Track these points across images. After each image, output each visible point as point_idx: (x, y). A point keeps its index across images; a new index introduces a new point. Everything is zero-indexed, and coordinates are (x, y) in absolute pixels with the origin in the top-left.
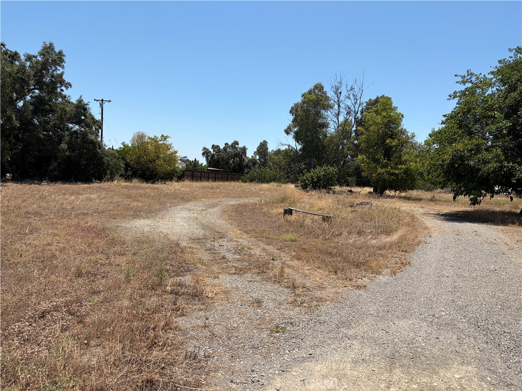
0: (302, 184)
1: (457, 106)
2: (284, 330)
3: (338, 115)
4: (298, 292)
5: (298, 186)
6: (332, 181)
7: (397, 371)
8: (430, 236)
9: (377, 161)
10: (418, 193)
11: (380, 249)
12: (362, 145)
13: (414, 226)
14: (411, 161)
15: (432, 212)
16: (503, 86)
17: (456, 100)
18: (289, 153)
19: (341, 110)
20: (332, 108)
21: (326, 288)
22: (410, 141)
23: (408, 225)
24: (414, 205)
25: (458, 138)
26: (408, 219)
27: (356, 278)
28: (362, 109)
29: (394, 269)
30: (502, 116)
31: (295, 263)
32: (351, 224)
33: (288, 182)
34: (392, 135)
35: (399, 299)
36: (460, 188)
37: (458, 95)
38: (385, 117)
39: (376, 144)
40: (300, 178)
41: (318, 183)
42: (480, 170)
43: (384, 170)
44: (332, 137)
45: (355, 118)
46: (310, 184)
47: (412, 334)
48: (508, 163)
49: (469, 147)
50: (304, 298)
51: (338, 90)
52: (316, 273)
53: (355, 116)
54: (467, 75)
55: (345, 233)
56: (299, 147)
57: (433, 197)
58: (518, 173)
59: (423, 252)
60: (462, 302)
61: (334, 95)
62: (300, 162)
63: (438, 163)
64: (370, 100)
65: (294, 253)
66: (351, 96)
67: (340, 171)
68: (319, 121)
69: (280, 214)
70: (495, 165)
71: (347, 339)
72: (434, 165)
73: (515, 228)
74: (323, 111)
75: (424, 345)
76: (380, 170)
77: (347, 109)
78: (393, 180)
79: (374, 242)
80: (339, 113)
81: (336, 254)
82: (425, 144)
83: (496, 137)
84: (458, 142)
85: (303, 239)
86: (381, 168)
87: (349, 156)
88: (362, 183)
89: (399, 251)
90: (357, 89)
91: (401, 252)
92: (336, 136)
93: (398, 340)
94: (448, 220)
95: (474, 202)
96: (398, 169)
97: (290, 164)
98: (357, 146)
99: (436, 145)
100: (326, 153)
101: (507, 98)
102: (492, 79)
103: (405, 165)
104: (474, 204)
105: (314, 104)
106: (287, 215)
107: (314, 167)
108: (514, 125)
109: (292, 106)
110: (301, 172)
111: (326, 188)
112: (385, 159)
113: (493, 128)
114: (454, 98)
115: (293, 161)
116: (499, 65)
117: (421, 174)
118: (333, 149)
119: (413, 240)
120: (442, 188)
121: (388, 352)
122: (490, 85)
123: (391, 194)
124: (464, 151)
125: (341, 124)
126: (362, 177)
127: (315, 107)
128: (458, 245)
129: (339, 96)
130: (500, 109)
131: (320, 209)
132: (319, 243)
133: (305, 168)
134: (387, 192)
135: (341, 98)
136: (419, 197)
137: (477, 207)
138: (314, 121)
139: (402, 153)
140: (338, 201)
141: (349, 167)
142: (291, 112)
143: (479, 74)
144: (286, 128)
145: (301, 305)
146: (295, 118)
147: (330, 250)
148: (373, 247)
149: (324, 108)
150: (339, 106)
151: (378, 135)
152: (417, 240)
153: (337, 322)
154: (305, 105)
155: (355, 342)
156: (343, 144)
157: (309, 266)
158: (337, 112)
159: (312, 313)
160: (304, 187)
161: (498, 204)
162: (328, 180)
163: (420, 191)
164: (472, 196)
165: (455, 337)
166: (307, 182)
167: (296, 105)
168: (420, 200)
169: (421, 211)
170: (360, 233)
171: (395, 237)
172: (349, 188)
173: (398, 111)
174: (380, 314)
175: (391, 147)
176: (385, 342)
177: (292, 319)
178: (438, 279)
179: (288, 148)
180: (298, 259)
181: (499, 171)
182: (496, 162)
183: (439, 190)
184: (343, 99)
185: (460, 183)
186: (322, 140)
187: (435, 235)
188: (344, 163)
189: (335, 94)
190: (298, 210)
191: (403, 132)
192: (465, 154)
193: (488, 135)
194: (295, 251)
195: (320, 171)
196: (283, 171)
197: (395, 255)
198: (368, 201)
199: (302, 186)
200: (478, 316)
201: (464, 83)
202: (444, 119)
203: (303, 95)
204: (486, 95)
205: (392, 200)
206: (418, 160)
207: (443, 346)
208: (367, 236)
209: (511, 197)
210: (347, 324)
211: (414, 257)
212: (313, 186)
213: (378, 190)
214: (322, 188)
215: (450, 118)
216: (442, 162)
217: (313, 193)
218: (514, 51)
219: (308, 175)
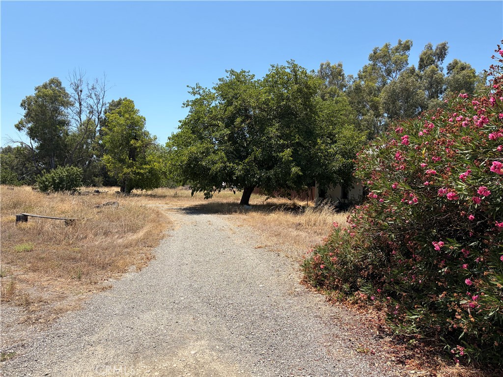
0: (41, 185)
1: (190, 114)
2: (12, 356)
3: (80, 113)
4: (31, 308)
5: (36, 189)
6: (76, 181)
7: (141, 364)
8: (173, 230)
9: (122, 161)
10: (163, 190)
11: (126, 247)
12: (107, 145)
13: (159, 221)
14: (155, 162)
15: (176, 208)
16: (223, 100)
17: (189, 108)
18: (23, 151)
19: (83, 108)
20: (72, 105)
21: (67, 297)
22: (152, 142)
23: (153, 221)
24: (160, 202)
25: (192, 142)
26: (153, 216)
27: (102, 280)
28: (105, 110)
29: (140, 265)
30: (224, 125)
31: (31, 275)
32: (97, 226)
33: (22, 185)
34: (135, 136)
35: (144, 294)
36: (196, 184)
37: (190, 104)
38: (127, 119)
39: (121, 144)
40: (38, 180)
41: (60, 184)
42: (210, 169)
43: (130, 170)
44: (74, 135)
45: (98, 118)
46: (51, 185)
47: (155, 324)
48: (230, 164)
49: (201, 150)
50: (40, 314)
51: (78, 87)
52: (56, 282)
53: (99, 116)
54: (196, 88)
55: (91, 235)
56: (36, 145)
57: (176, 194)
58: (237, 172)
59: (166, 245)
60: (198, 284)
61: (74, 92)
62: (37, 161)
63: (177, 164)
64: (113, 101)
65: (29, 265)
66: (93, 95)
67: (85, 171)
68: (59, 118)
69: (11, 221)
70: (221, 165)
71: (89, 346)
72: (175, 165)
73: (237, 216)
74: (62, 108)
75: (165, 331)
76: (126, 170)
77: (89, 108)
78: (139, 179)
79: (120, 241)
80: (80, 112)
81: (80, 259)
82: (166, 146)
83: (220, 143)
84: (193, 146)
85: (41, 247)
86: (127, 168)
87: (95, 156)
88: (109, 183)
89: (145, 246)
90: (98, 89)
91: (147, 248)
92: (79, 135)
93: (142, 333)
94: (188, 213)
95: (208, 196)
96: (143, 169)
97: (25, 164)
98: (102, 146)
99: (175, 147)
100: (68, 152)
101: (226, 110)
102: (215, 94)
103: (149, 165)
104: (207, 198)
105: (51, 99)
106: (21, 222)
107: (56, 167)
108: (232, 133)
109: (23, 99)
110: (39, 172)
111: (70, 190)
112: (130, 159)
113: (218, 134)
114: (187, 106)
115: (28, 160)
116: (219, 82)
117: (165, 173)
118: (76, 148)
119: (158, 235)
120: (183, 185)
121: (132, 348)
122: (214, 98)
123: (138, 193)
124: (197, 153)
125: (84, 124)
126: (109, 177)
127: (52, 103)
128: (196, 234)
129: (80, 94)
130: (222, 119)
131: (63, 212)
132: (60, 250)
133: (44, 168)
134: (134, 191)
135: (82, 97)
136: (164, 195)
137: (210, 201)
138: (52, 117)
139: (146, 154)
140: (83, 203)
141: (95, 167)
142: (22, 105)
143: (205, 88)
144: (17, 123)
145: (36, 322)
146: (28, 112)
147: (73, 255)
148: (119, 246)
149: (63, 105)
150: (80, 104)
151: (122, 136)
152: (161, 235)
153: (78, 331)
154: (40, 99)
155: (99, 348)
156: (87, 144)
157: (47, 276)
158: (79, 111)
159: (50, 328)
160: (44, 189)
161: (225, 197)
162: (72, 181)
163: (165, 189)
164: (206, 192)
165: (191, 317)
166: (47, 183)
167: (29, 98)
168: (165, 197)
169: (166, 207)
170: (106, 234)
171: (141, 234)
172: (95, 189)
173: (140, 114)
174: (125, 312)
175: (136, 148)
176: (130, 339)
177: (24, 340)
178: (179, 268)
179: (20, 146)
180: (34, 271)
181: (224, 170)
182: (221, 163)
183: (181, 187)
184: (85, 97)
185: (196, 181)
186: (63, 138)
187: (177, 228)
188: (89, 163)
189: (76, 91)
190: (35, 215)
191: (146, 134)
192: (198, 156)
193: (214, 140)
194: (30, 262)
195: (62, 171)
196: (17, 172)
197: (141, 251)
198: (114, 200)
199: (41, 188)
200: (209, 294)
201: (194, 94)
202: (180, 124)
203: (37, 89)
204: (211, 106)
205: (139, 198)
206: (161, 160)
207: (181, 328)
208: (113, 236)
209: (234, 191)
210: (89, 330)
211: (158, 251)
212: (54, 188)
213: (125, 189)
214: (66, 189)
215: (185, 124)
216: (181, 162)
217: (56, 195)
218: (229, 72)
219: (48, 176)
